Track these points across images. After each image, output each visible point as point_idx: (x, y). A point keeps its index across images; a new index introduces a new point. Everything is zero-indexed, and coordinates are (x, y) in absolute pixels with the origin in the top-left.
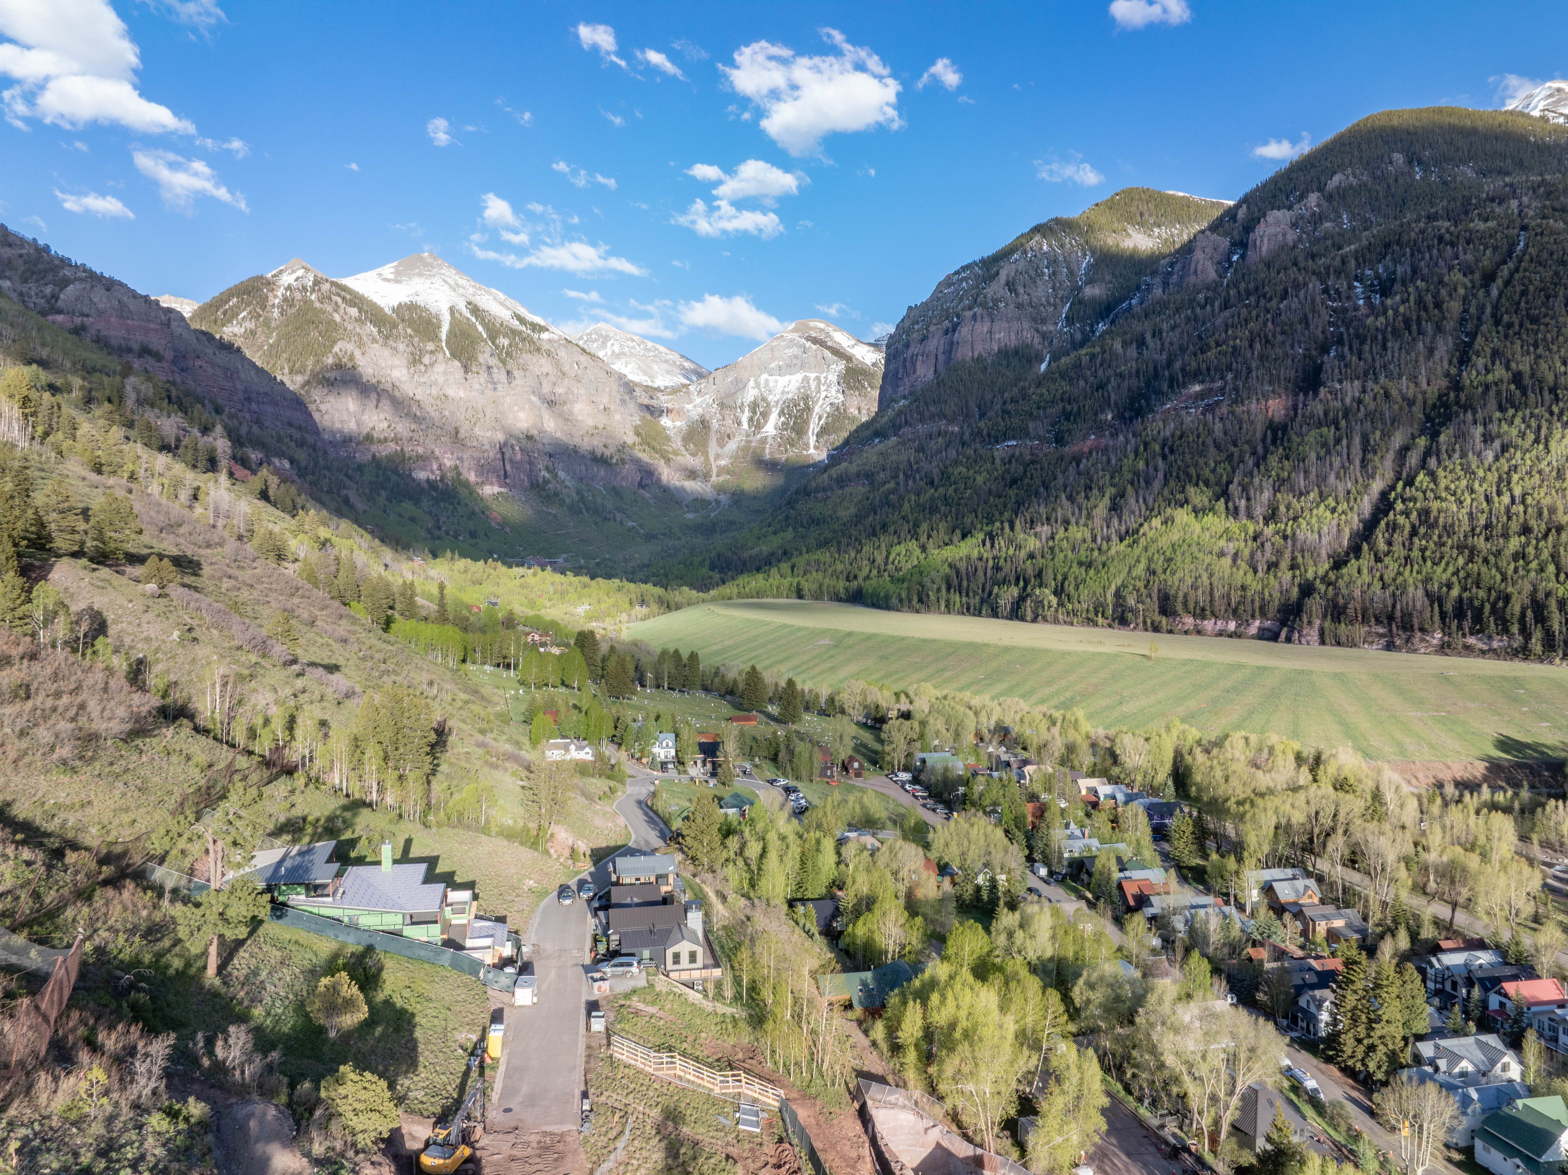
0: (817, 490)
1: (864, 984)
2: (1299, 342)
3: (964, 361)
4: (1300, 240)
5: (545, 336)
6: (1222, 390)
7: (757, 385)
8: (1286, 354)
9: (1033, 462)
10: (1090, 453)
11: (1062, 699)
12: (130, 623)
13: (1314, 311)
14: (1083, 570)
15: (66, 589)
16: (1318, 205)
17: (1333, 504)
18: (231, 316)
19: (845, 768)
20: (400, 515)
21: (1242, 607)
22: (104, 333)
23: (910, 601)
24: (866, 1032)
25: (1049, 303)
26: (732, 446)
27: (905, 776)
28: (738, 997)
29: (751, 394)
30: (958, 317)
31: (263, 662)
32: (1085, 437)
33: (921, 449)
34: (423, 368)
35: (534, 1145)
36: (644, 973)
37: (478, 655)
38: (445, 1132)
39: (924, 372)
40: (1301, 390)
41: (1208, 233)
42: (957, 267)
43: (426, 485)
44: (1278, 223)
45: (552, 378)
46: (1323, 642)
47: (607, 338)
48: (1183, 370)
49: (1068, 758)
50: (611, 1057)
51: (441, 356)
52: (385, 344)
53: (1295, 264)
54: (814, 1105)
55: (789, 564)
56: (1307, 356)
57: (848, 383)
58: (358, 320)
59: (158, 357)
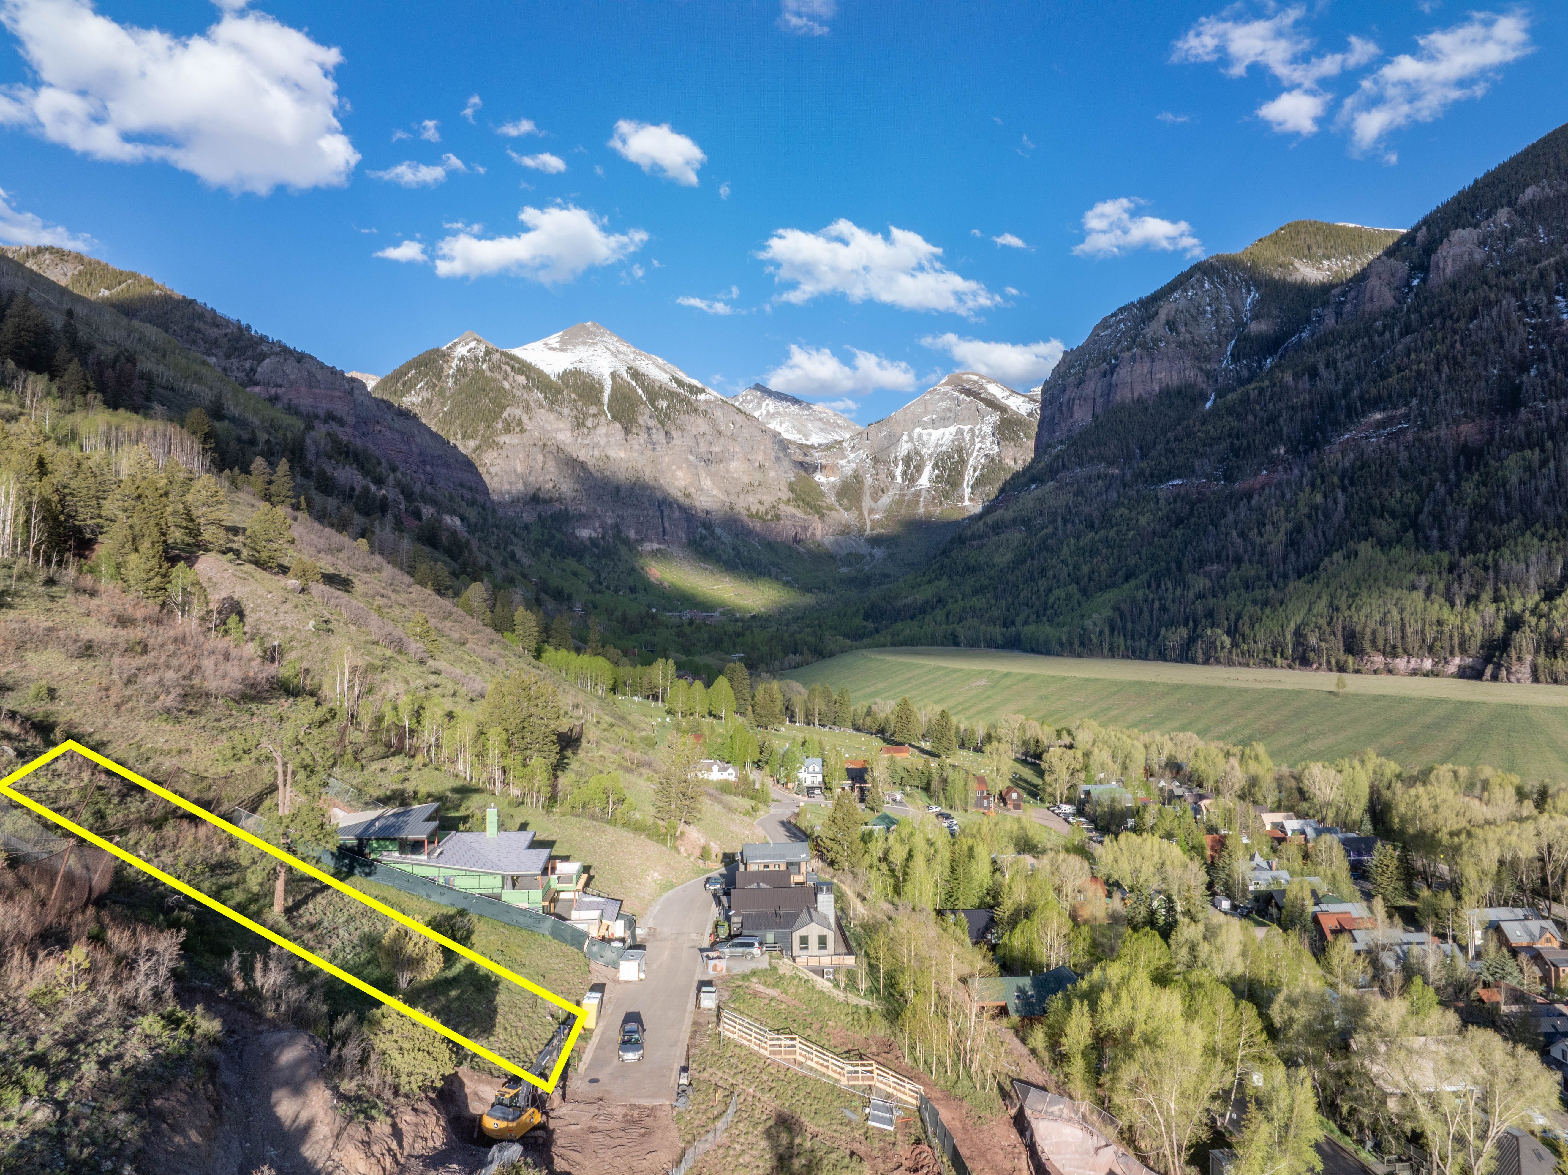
0: (973, 537)
1: (1022, 991)
2: (1494, 363)
3: (1123, 402)
4: (1489, 258)
5: (702, 397)
6: (1406, 417)
7: (911, 439)
8: (1479, 377)
9: (1200, 501)
10: (1263, 488)
11: (1240, 737)
12: (267, 612)
13: (1509, 329)
14: (1258, 608)
15: (210, 578)
16: (1509, 221)
17: (1541, 531)
18: (409, 387)
19: (1003, 799)
20: (563, 570)
21: (1439, 644)
22: (294, 401)
23: (1071, 644)
24: (1024, 1041)
25: (1212, 342)
26: (886, 500)
27: (1068, 809)
28: (873, 991)
29: (904, 448)
30: (1116, 359)
31: (399, 658)
32: (1256, 473)
33: (1079, 493)
34: (586, 431)
35: (620, 1118)
36: (767, 956)
37: (628, 689)
38: (513, 1092)
39: (1082, 416)
40: (1497, 412)
41: (1384, 258)
42: (1114, 310)
43: (588, 543)
44: (1463, 242)
45: (709, 438)
46: (1536, 680)
47: (762, 399)
48: (1361, 398)
49: (1248, 794)
50: (719, 1034)
51: (603, 419)
52: (551, 410)
53: (1485, 281)
54: (961, 1107)
55: (944, 612)
56: (1504, 376)
57: (1003, 434)
58: (526, 387)
59: (341, 422)
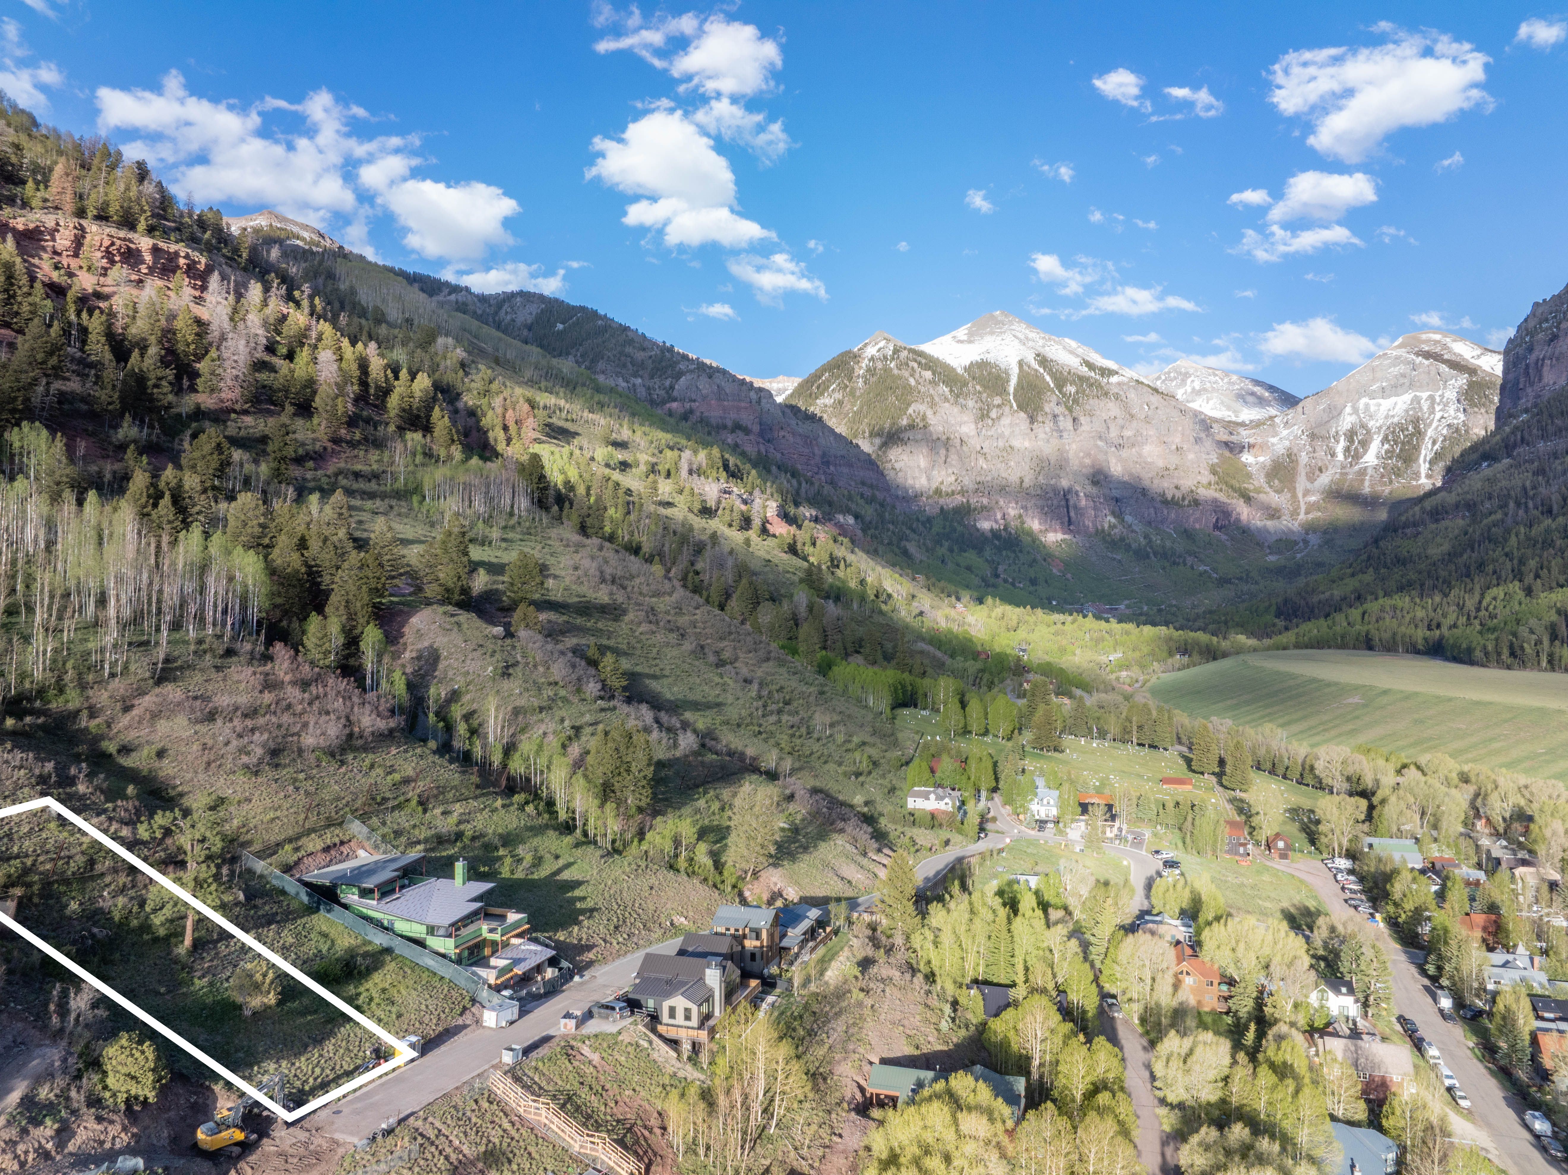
1: (920, 1084)
5: (1114, 379)
7: (1355, 411)
15: (418, 630)
20: (959, 565)
22: (706, 414)
26: (1324, 479)
27: (1343, 863)
29: (1347, 421)
33: (1540, 471)
34: (990, 422)
35: (312, 1147)
36: (630, 1020)
39: (1553, 379)
43: (989, 535)
45: (1120, 422)
47: (1187, 375)
51: (1008, 409)
52: (956, 403)
55: (1360, 610)
57: (1471, 400)
58: (933, 382)
59: (747, 431)
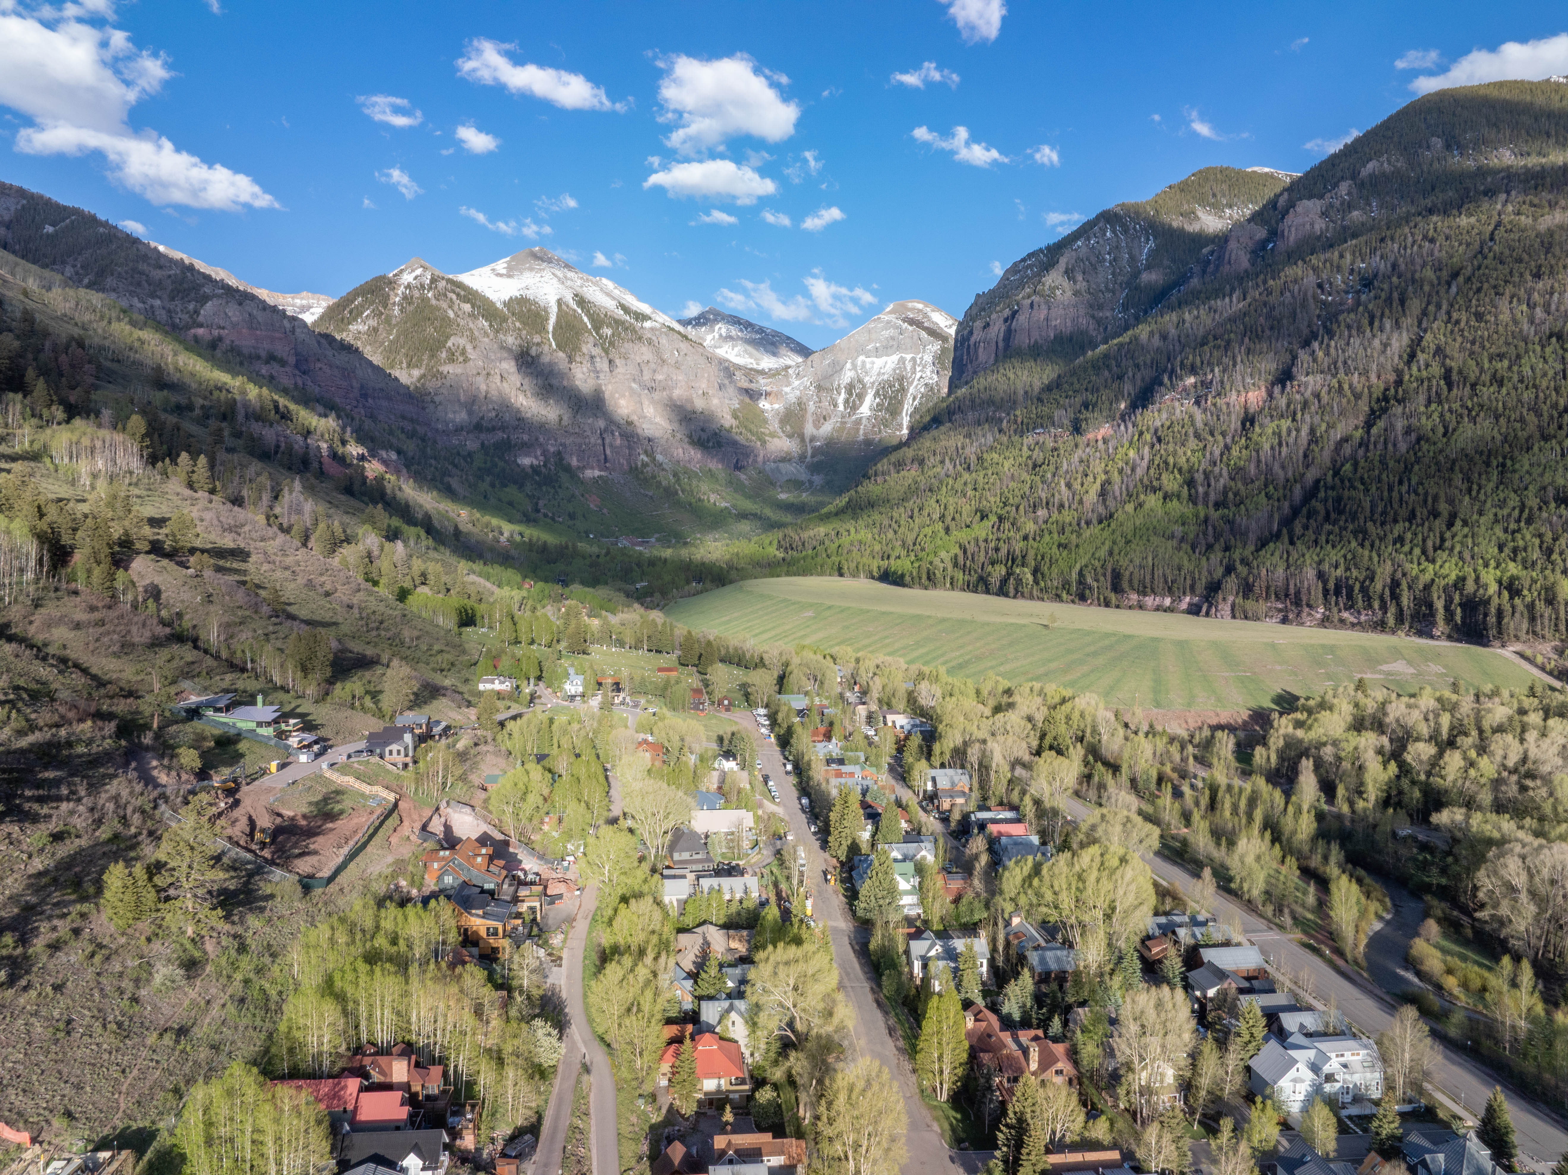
4: (1327, 228)
5: (647, 324)
7: (854, 367)
9: (1053, 449)
12: (174, 592)
13: (1302, 306)
14: (1059, 551)
15: (139, 573)
16: (1349, 194)
17: (1272, 489)
18: (356, 314)
19: (719, 704)
20: (500, 500)
21: (1176, 586)
22: (237, 343)
23: (920, 579)
25: (1107, 290)
26: (827, 427)
27: (762, 711)
29: (848, 375)
30: (1018, 305)
31: (254, 616)
32: (1099, 426)
33: (968, 435)
34: (530, 359)
39: (985, 358)
40: (1275, 383)
43: (530, 471)
44: (1307, 212)
45: (653, 366)
47: (714, 322)
51: (548, 346)
52: (495, 338)
57: (943, 364)
58: (471, 315)
59: (282, 363)
